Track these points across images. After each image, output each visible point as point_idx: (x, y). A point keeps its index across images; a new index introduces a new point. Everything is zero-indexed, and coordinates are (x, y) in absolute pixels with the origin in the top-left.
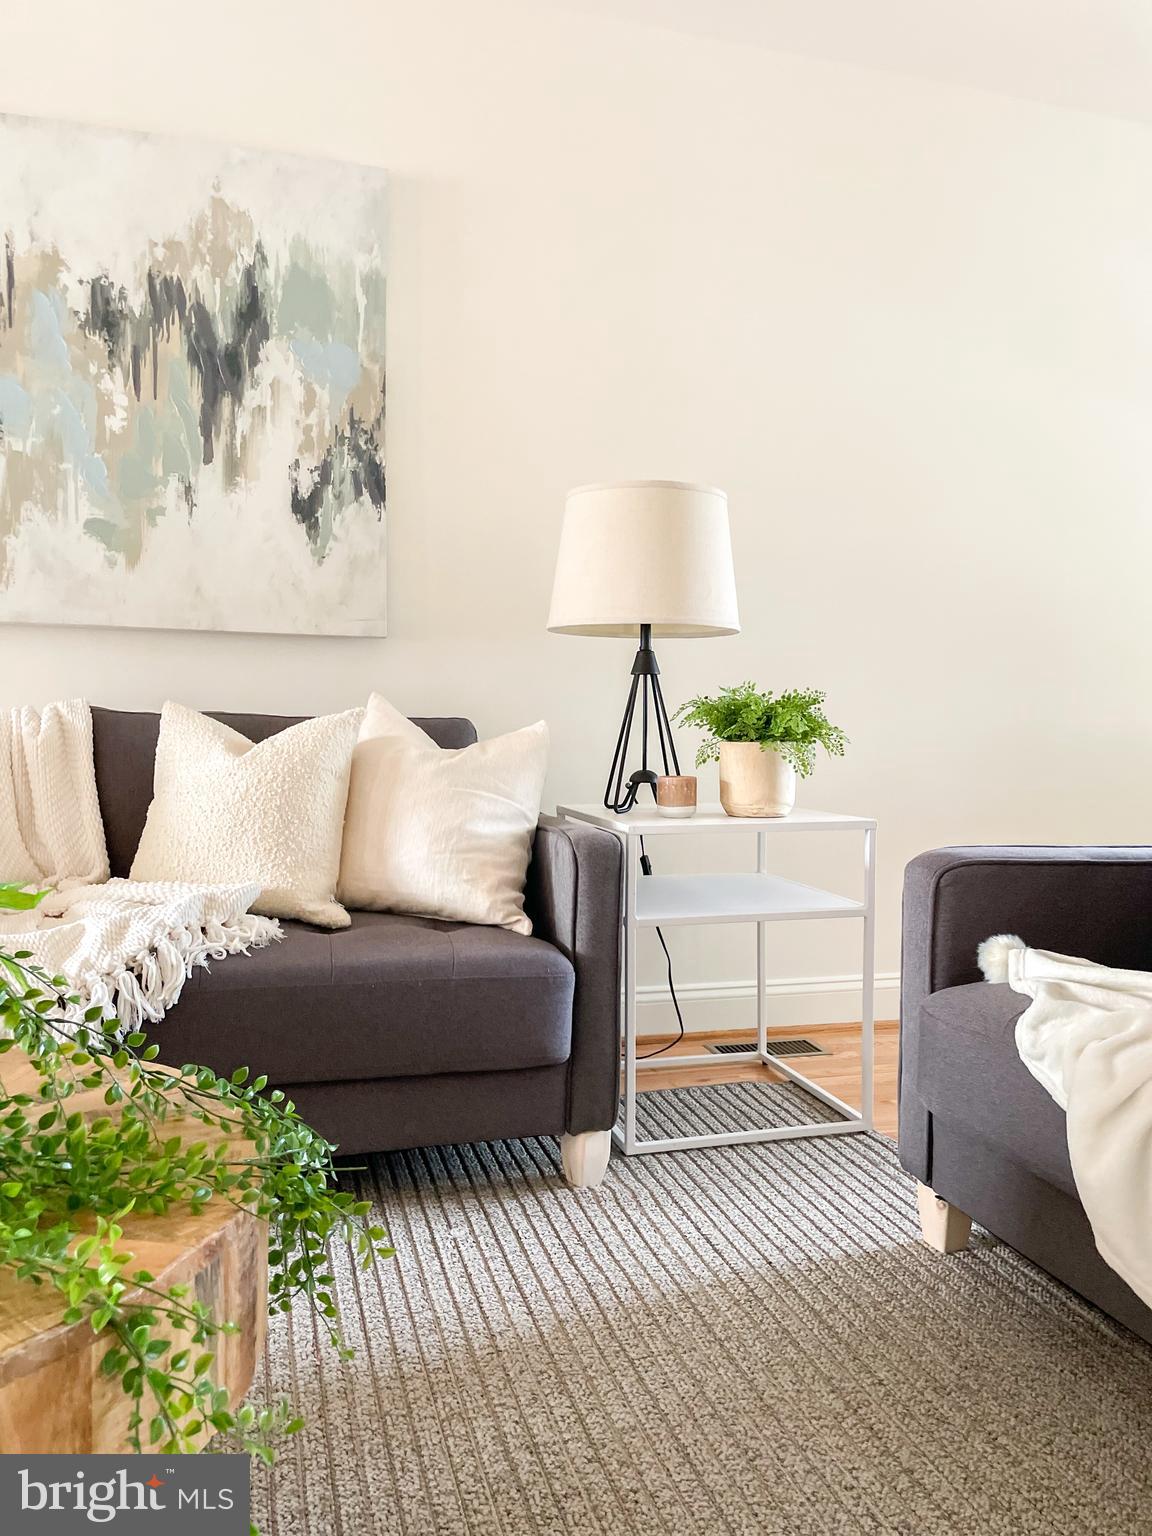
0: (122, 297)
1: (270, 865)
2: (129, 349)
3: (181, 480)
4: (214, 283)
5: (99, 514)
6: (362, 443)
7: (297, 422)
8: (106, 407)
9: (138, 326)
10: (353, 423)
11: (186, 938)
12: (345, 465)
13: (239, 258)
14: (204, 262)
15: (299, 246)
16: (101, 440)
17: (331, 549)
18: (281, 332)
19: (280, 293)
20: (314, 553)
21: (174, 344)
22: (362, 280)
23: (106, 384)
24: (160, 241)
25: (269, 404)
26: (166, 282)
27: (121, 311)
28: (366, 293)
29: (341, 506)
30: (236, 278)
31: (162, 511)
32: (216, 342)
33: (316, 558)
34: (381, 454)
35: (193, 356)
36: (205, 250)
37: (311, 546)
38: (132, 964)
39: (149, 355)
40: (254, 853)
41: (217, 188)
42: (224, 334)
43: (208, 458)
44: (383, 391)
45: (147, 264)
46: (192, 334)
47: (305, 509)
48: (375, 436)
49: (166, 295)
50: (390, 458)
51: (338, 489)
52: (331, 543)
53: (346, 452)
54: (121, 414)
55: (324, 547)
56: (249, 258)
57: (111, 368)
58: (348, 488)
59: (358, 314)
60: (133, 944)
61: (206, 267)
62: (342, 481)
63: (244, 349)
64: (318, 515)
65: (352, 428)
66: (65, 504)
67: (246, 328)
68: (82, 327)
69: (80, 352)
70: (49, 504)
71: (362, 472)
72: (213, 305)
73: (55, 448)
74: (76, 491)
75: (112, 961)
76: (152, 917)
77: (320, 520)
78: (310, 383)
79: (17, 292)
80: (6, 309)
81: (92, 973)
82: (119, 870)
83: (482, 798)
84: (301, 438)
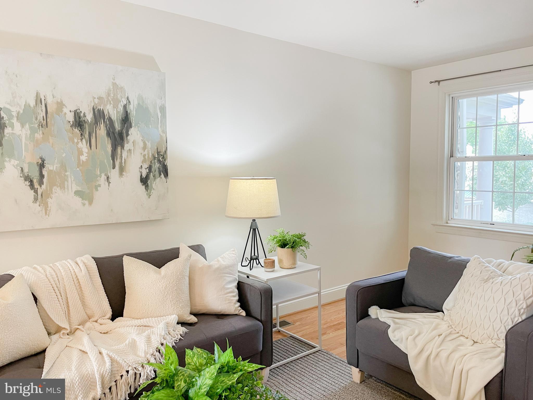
0: (85, 116)
2: (87, 133)
3: (106, 175)
4: (114, 110)
5: (79, 189)
6: (161, 159)
7: (141, 154)
8: (80, 153)
9: (90, 125)
10: (158, 153)
12: (156, 166)
13: (122, 102)
14: (110, 104)
15: (141, 98)
16: (79, 164)
17: (152, 193)
18: (135, 126)
19: (135, 113)
20: (147, 194)
21: (102, 131)
22: (159, 108)
23: (80, 145)
24: (96, 97)
26: (99, 110)
27: (84, 121)
28: (161, 112)
29: (155, 179)
30: (121, 109)
31: (100, 186)
32: (115, 129)
33: (148, 196)
34: (166, 161)
35: (108, 134)
36: (111, 100)
37: (147, 192)
38: (157, 350)
39: (94, 135)
41: (114, 79)
42: (118, 127)
43: (114, 168)
44: (167, 142)
45: (92, 105)
46: (108, 127)
47: (144, 181)
48: (164, 156)
49: (99, 115)
50: (169, 163)
51: (154, 174)
52: (152, 191)
53: (156, 162)
54: (85, 155)
55: (150, 192)
56: (124, 101)
57: (82, 140)
58: (157, 173)
59: (158, 119)
60: (156, 344)
61: (111, 105)
62: (155, 171)
63: (124, 131)
64: (148, 182)
65: (158, 154)
66: (68, 185)
67: (125, 124)
68: (71, 126)
69: (71, 135)
70: (62, 187)
71: (161, 168)
72: (114, 118)
73: (63, 167)
74: (71, 181)
75: (152, 350)
76: (156, 333)
77: (149, 184)
78: (145, 141)
79: (49, 115)
80: (45, 121)
81: (149, 355)
82: (118, 313)
83: (227, 276)
84: (143, 158)
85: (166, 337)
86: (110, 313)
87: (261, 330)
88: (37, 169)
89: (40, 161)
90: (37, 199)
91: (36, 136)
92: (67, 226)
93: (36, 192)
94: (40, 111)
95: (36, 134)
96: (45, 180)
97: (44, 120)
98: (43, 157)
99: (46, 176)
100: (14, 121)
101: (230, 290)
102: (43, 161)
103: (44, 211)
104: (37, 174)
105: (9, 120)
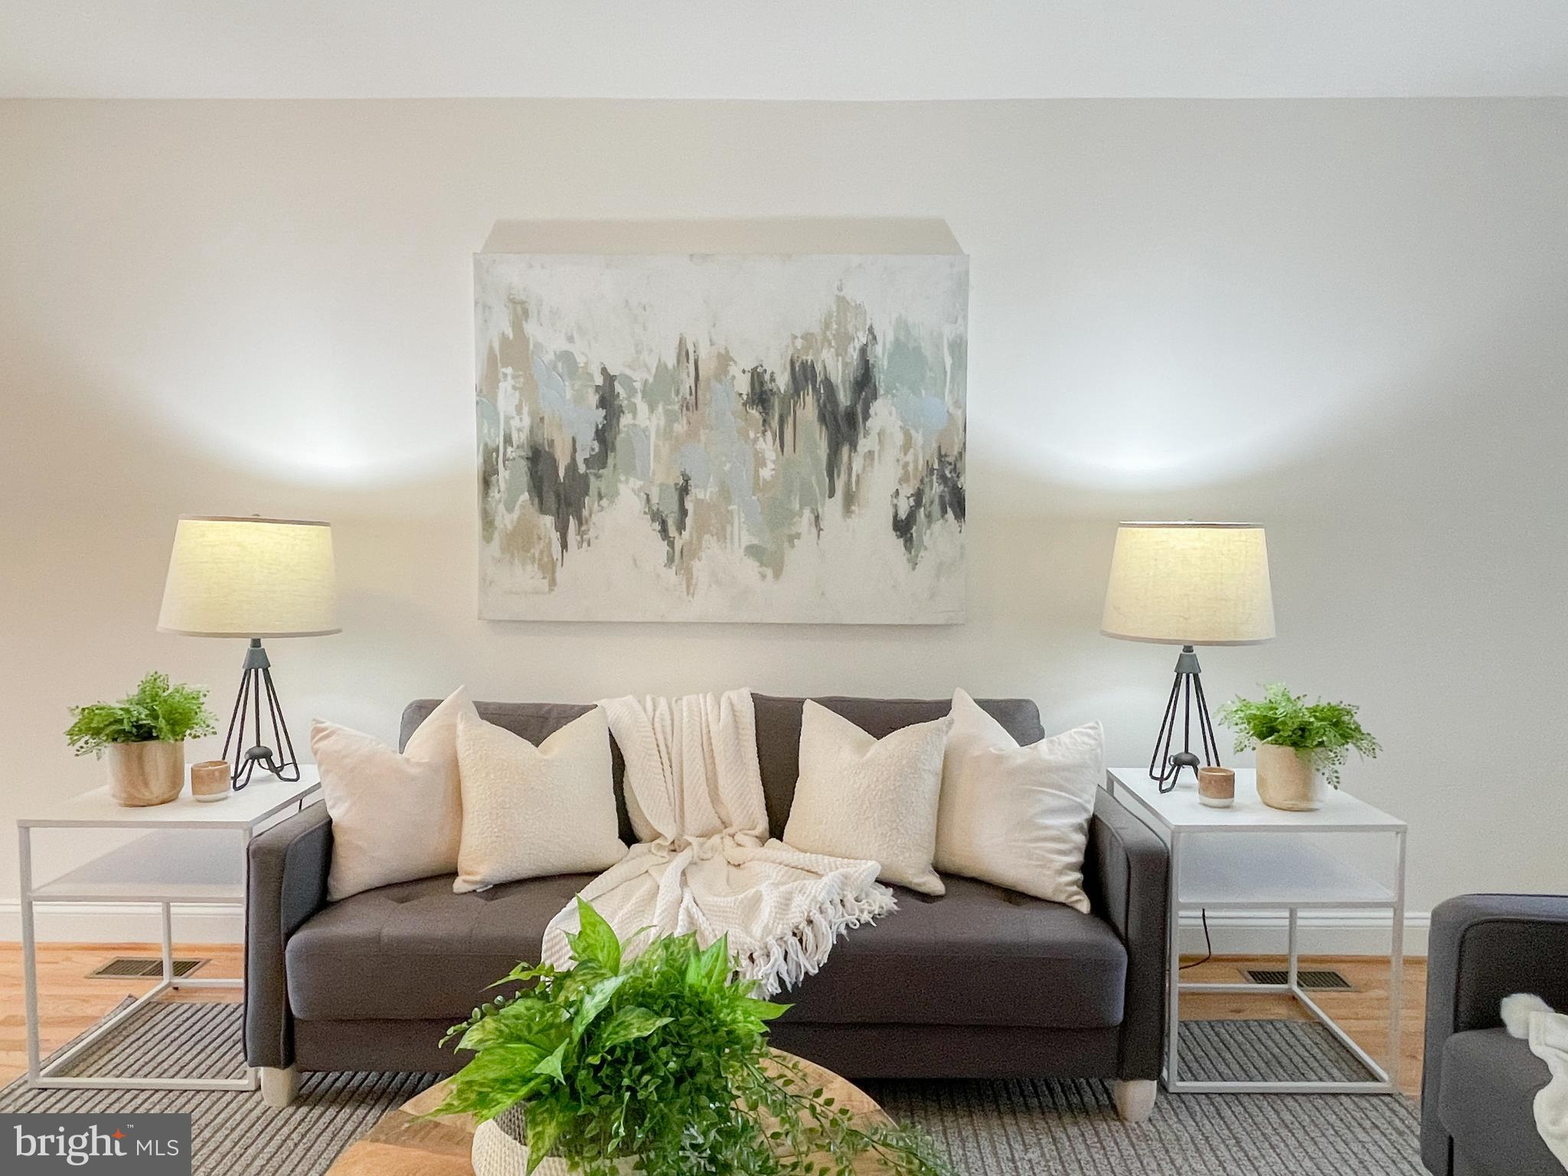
0: (773, 379)
1: (885, 846)
2: (777, 417)
3: (812, 511)
4: (838, 361)
5: (755, 541)
6: (947, 473)
7: (898, 460)
8: (761, 462)
9: (783, 399)
10: (941, 458)
11: (830, 910)
12: (934, 491)
13: (856, 340)
14: (830, 346)
15: (902, 325)
16: (757, 486)
17: (922, 557)
18: (887, 392)
19: (886, 363)
20: (909, 560)
21: (808, 410)
22: (949, 344)
23: (761, 444)
24: (799, 335)
25: (876, 448)
26: (804, 364)
27: (771, 390)
28: (952, 355)
29: (930, 523)
30: (854, 354)
31: (798, 536)
32: (838, 406)
33: (911, 565)
34: (962, 479)
35: (822, 418)
36: (831, 337)
37: (907, 555)
38: (796, 931)
40: (874, 835)
41: (840, 289)
42: (844, 399)
43: (832, 494)
44: (965, 430)
45: (790, 353)
46: (821, 401)
47: (903, 527)
48: (958, 466)
49: (803, 375)
50: (969, 484)
51: (929, 509)
52: (922, 553)
53: (935, 480)
54: (771, 465)
55: (917, 556)
56: (863, 338)
57: (764, 432)
58: (936, 509)
59: (946, 372)
60: (796, 917)
61: (832, 349)
62: (932, 502)
63: (859, 408)
64: (913, 531)
65: (940, 461)
66: (732, 535)
67: (861, 392)
68: (744, 405)
69: (743, 423)
70: (722, 536)
71: (948, 495)
72: (837, 378)
73: (725, 493)
74: (740, 524)
75: (783, 928)
76: (808, 892)
77: (914, 535)
78: (908, 430)
79: (702, 384)
80: (693, 397)
81: (770, 937)
82: (776, 830)
83: (1048, 794)
84: (901, 472)
85: (827, 908)
86: (762, 824)
87: (1118, 965)
88: (675, 496)
89: (681, 482)
90: (673, 561)
91: (675, 429)
92: (728, 621)
93: (671, 544)
94: (684, 376)
95: (676, 425)
96: (689, 521)
97: (691, 394)
98: (687, 472)
99: (690, 513)
100: (638, 400)
101: (1049, 833)
102: (687, 481)
103: (684, 586)
104: (675, 507)
105: (628, 398)
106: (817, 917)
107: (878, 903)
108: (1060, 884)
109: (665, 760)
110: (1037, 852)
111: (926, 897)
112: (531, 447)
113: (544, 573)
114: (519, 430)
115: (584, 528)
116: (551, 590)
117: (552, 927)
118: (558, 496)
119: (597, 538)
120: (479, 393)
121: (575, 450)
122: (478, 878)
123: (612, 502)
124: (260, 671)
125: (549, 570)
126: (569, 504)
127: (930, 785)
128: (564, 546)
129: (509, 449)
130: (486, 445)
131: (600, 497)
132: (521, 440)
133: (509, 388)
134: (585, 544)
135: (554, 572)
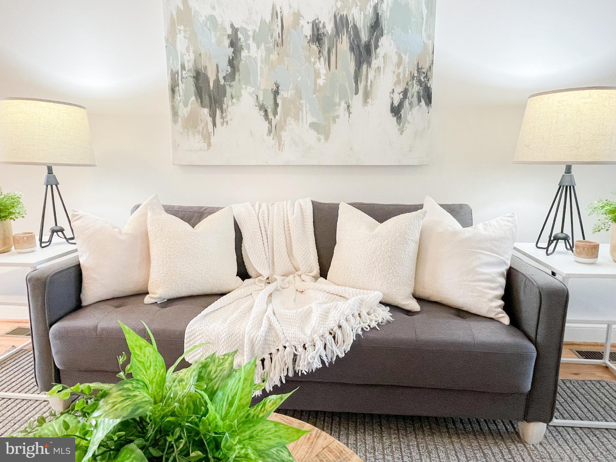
0: (324, 27)
1: (386, 283)
2: (326, 49)
3: (346, 103)
4: (361, 14)
5: (315, 120)
6: (422, 78)
7: (394, 72)
8: (317, 75)
10: (419, 70)
11: (352, 320)
12: (414, 89)
14: (357, 5)
16: (316, 89)
17: (406, 128)
18: (389, 32)
19: (388, 14)
20: (399, 130)
21: (344, 44)
22: (425, 2)
23: (318, 65)
25: (382, 66)
26: (342, 17)
27: (323, 33)
28: (427, 8)
29: (411, 108)
30: (370, 10)
31: (338, 117)
32: (361, 41)
33: (400, 132)
34: (430, 82)
35: (352, 49)
37: (398, 127)
38: (331, 332)
40: (379, 276)
42: (364, 36)
43: (356, 93)
44: (433, 53)
45: (334, 10)
46: (351, 39)
47: (396, 111)
48: (428, 74)
49: (341, 23)
50: (434, 85)
51: (410, 100)
52: (406, 125)
53: (415, 83)
54: (323, 77)
55: (403, 127)
57: (319, 58)
58: (415, 99)
59: (423, 18)
60: (332, 324)
61: (358, 7)
62: (413, 96)
63: (373, 42)
64: (401, 113)
65: (418, 72)
66: (302, 117)
67: (374, 32)
68: (308, 42)
69: (308, 53)
70: (297, 118)
71: (422, 91)
72: (360, 24)
73: (299, 94)
74: (306, 111)
75: (324, 330)
76: (339, 309)
78: (400, 54)
79: (285, 31)
80: (281, 39)
81: (316, 335)
82: (324, 273)
83: (484, 254)
84: (396, 79)
85: (350, 319)
86: (316, 270)
87: (531, 358)
88: (272, 96)
89: (275, 88)
90: (271, 132)
91: (271, 58)
92: (301, 164)
93: (270, 123)
94: (275, 27)
95: (271, 56)
96: (279, 110)
97: (279, 37)
98: (278, 82)
99: (280, 105)
100: (251, 41)
101: (484, 277)
102: (278, 88)
103: (277, 145)
104: (272, 102)
105: (246, 41)
106: (344, 324)
107: (381, 317)
108: (491, 307)
109: (264, 235)
110: (477, 288)
111: (409, 313)
112: (195, 71)
113: (204, 140)
114: (188, 61)
115: (224, 115)
116: (208, 149)
117: (191, 325)
118: (210, 97)
119: (231, 120)
120: (167, 40)
121: (218, 72)
122: (157, 296)
123: (238, 100)
124: (54, 186)
125: (207, 138)
126: (216, 102)
127: (413, 247)
128: (214, 125)
129: (184, 72)
130: (172, 70)
131: (232, 98)
132: (190, 67)
133: (183, 39)
134: (225, 124)
135: (210, 139)
